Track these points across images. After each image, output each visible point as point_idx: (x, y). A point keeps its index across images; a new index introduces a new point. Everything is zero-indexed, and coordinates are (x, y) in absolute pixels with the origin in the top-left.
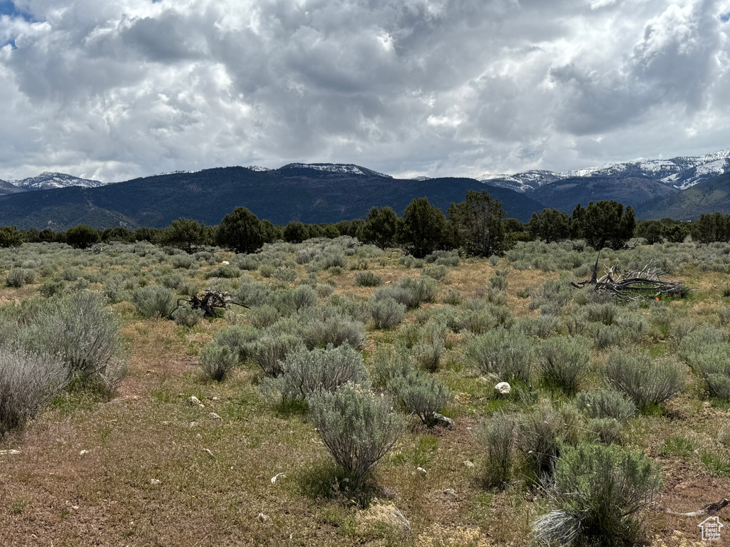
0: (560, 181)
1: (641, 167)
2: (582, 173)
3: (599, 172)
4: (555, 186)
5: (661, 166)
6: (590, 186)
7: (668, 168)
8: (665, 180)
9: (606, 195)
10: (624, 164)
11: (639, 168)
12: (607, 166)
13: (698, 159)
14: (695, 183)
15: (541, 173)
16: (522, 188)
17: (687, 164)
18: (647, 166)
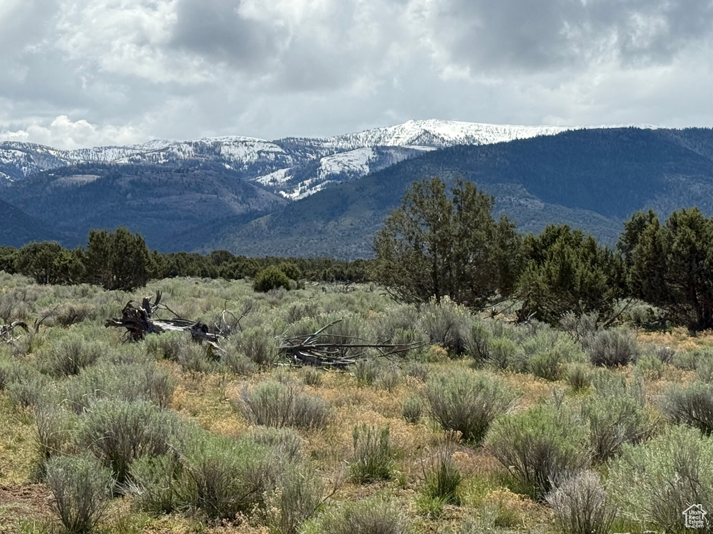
0: (66, 168)
1: (222, 152)
2: (110, 156)
3: (142, 155)
4: (55, 178)
5: (259, 153)
6: (124, 182)
7: (272, 156)
8: (265, 180)
9: (153, 201)
10: (190, 144)
11: (219, 154)
12: (158, 146)
13: (326, 145)
14: (319, 188)
15: (28, 149)
17: (305, 151)
18: (233, 150)
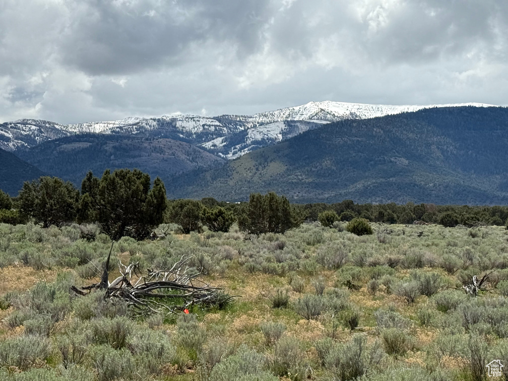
0: (67, 137)
1: (177, 126)
2: (98, 128)
3: (120, 128)
4: (59, 145)
5: (203, 126)
6: (109, 147)
7: (213, 128)
8: (208, 145)
9: (130, 161)
10: (154, 120)
11: (175, 127)
12: (132, 121)
13: (250, 120)
14: (246, 151)
15: (40, 125)
16: (11, 144)
17: (236, 125)
18: (185, 124)
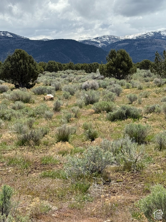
0: (120, 41)
2: (131, 37)
3: (140, 36)
4: (117, 44)
6: (136, 44)
9: (144, 49)
10: (152, 32)
11: (160, 34)
12: (144, 33)
15: (110, 37)
16: (100, 45)
18: (164, 33)
